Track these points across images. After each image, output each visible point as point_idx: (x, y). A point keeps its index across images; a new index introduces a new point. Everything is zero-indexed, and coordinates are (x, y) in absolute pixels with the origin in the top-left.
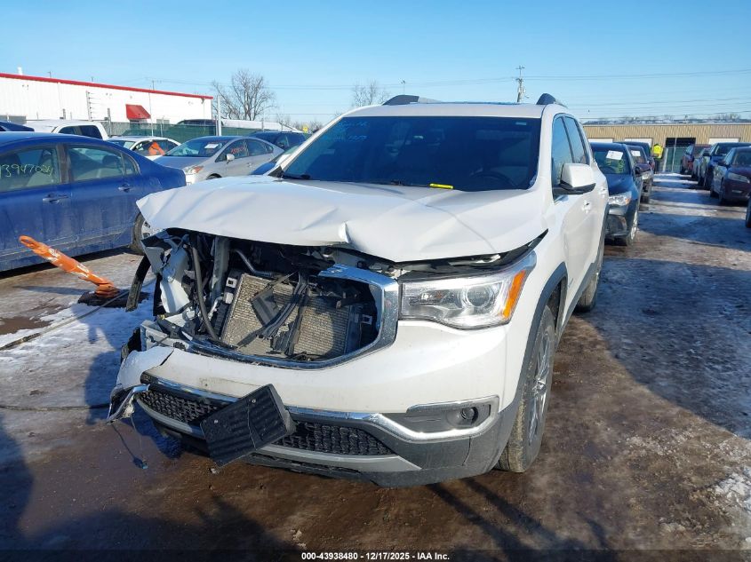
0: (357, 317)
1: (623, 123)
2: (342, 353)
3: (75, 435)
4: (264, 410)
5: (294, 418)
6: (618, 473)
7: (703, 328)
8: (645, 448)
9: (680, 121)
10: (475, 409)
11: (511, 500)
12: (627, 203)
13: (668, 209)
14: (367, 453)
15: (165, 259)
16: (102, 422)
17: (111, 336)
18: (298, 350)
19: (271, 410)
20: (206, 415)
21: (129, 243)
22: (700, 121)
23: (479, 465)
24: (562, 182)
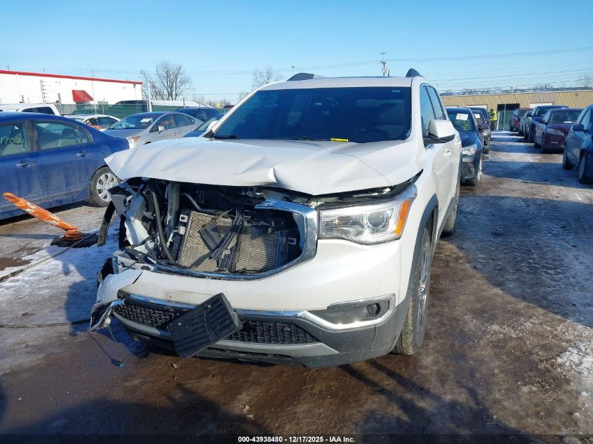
0: (284, 239)
1: (464, 93)
2: (273, 268)
3: (62, 344)
4: (218, 312)
5: (241, 318)
6: (484, 351)
7: (537, 244)
8: (501, 333)
9: (507, 92)
10: (377, 304)
11: (406, 375)
12: (474, 153)
13: (504, 157)
14: (298, 342)
15: (127, 203)
16: (83, 334)
17: (81, 269)
18: (239, 267)
19: (223, 312)
20: (171, 320)
21: (87, 198)
22: (523, 91)
23: (381, 349)
24: (430, 134)
